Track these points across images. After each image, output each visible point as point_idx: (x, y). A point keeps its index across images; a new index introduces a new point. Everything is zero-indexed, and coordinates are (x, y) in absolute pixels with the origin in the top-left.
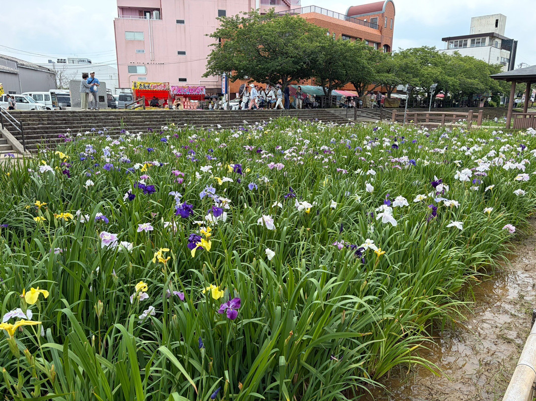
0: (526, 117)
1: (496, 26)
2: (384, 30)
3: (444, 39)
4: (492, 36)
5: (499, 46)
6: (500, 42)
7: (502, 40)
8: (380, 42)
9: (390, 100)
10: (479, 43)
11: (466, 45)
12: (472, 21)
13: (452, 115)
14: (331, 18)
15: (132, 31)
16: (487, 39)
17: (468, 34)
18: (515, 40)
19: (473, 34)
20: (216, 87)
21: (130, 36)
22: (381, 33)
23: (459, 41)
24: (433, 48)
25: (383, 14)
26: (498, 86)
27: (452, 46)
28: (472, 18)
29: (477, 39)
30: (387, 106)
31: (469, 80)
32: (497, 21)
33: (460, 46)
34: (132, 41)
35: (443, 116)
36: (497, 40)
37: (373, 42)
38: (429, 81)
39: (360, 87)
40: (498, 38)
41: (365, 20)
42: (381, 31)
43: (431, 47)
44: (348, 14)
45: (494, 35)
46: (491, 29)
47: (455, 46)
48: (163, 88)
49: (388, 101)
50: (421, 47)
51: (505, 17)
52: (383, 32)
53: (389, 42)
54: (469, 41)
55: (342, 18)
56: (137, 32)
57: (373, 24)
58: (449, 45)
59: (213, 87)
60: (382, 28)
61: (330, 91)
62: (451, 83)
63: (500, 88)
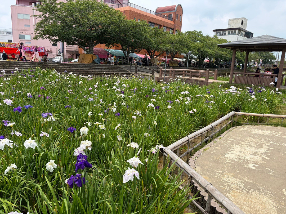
0: (245, 76)
1: (242, 24)
2: (176, 22)
3: (214, 31)
4: (239, 29)
5: (243, 35)
6: (244, 33)
7: (245, 32)
8: (173, 28)
9: (173, 62)
10: (233, 33)
11: (225, 34)
12: (229, 21)
13: (198, 73)
14: (141, 11)
15: (22, 13)
16: (237, 31)
17: (227, 28)
18: (252, 32)
19: (230, 28)
20: (76, 50)
21: (20, 16)
22: (174, 23)
23: (222, 31)
24: (200, 32)
25: (175, 12)
26: (240, 57)
27: (218, 34)
28: (229, 19)
29: (231, 31)
30: (171, 65)
31: (221, 52)
32: (242, 22)
33: (223, 35)
34: (22, 20)
35: (191, 72)
36: (242, 32)
37: (169, 28)
38: (194, 51)
39: (151, 53)
40: (243, 31)
41: (165, 15)
42: (174, 22)
43: (199, 31)
44: (156, 11)
45: (241, 29)
46: (239, 25)
47: (220, 34)
48: (14, 47)
49: (172, 62)
50: (193, 31)
51: (247, 20)
52: (175, 23)
53: (179, 28)
54: (227, 32)
55: (153, 13)
56: (25, 14)
57: (170, 18)
58: (216, 34)
59: (74, 50)
60: (175, 20)
61: (128, 53)
62: (209, 53)
63: (241, 58)
